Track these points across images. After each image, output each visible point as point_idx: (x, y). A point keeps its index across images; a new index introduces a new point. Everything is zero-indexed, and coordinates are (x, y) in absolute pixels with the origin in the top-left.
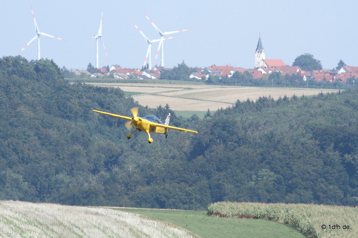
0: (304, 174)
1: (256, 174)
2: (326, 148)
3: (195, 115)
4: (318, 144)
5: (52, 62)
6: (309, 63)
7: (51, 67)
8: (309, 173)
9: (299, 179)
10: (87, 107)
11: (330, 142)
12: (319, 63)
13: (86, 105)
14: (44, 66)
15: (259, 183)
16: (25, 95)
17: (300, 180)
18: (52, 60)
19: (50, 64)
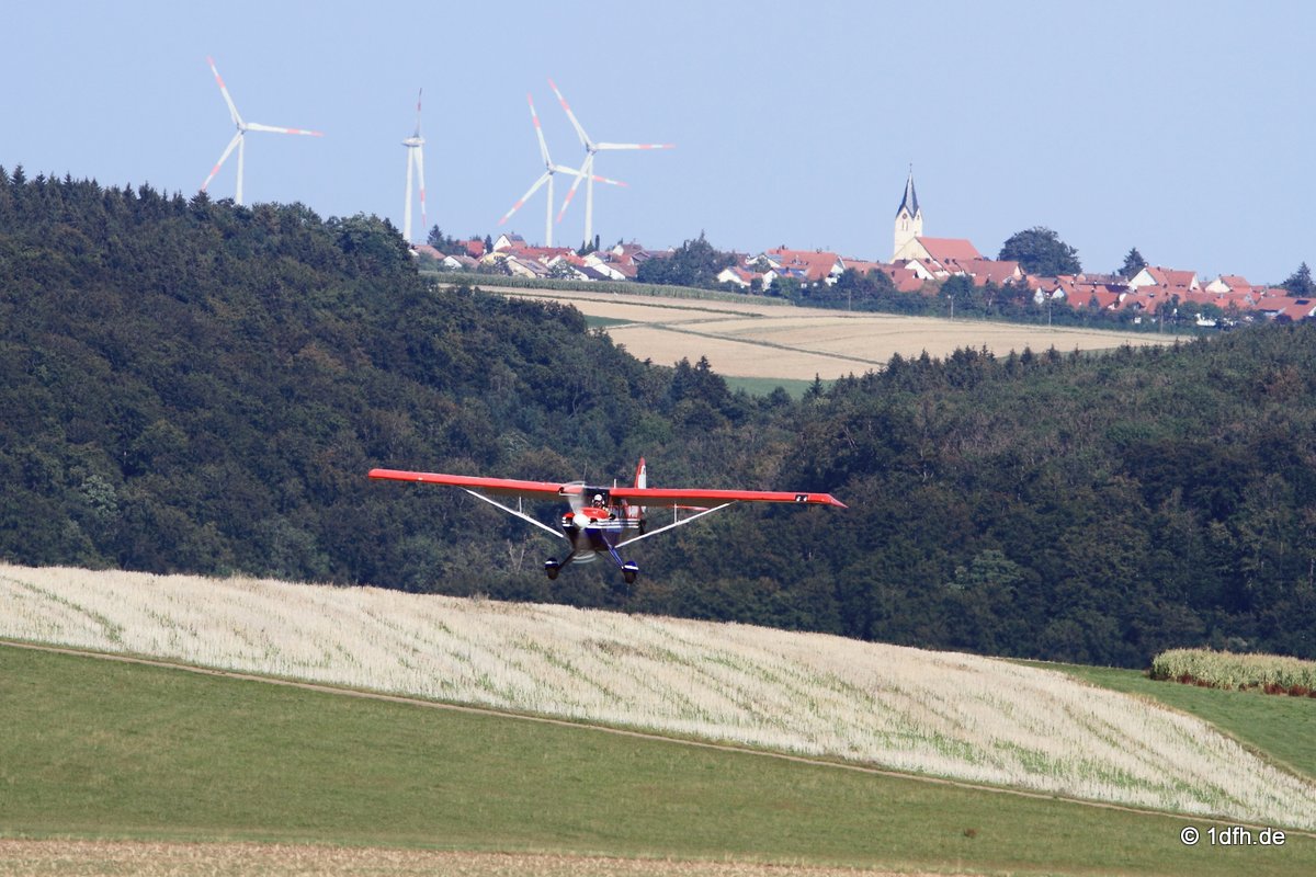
0: (1098, 570)
1: (967, 563)
2: (1162, 501)
3: (779, 390)
4: (1139, 489)
5: (387, 224)
6: (1046, 253)
7: (386, 239)
8: (1112, 566)
9: (1083, 582)
10: (488, 355)
11: (1170, 486)
12: (1072, 256)
13: (482, 350)
14: (367, 234)
15: (974, 586)
16: (318, 314)
17: (1086, 586)
18: (387, 220)
19: (383, 231)
